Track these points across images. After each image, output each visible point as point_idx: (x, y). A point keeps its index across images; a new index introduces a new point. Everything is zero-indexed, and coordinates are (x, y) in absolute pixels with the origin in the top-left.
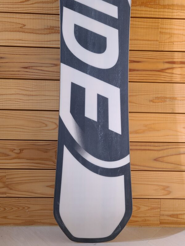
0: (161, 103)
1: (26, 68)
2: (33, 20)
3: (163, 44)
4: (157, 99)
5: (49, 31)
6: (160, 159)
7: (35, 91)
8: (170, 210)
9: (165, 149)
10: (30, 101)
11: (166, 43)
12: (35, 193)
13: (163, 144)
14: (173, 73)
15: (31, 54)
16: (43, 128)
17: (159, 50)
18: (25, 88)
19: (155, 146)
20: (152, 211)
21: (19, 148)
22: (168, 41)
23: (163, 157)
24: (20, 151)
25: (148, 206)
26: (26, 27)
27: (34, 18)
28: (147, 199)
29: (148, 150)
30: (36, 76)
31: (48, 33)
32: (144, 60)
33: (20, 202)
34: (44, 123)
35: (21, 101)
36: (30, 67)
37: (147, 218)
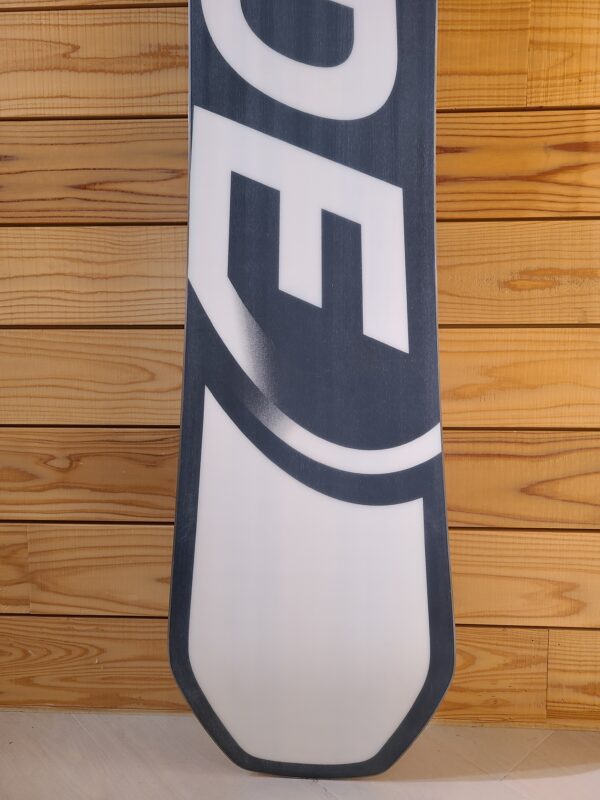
0: (542, 288)
1: (84, 187)
2: (102, 28)
3: (543, 83)
4: (525, 277)
5: (156, 60)
6: (544, 486)
7: (114, 262)
8: (584, 668)
9: (559, 453)
10: (97, 297)
11: (555, 78)
12: (122, 603)
13: (552, 436)
14: (581, 186)
15: (99, 140)
16: (142, 386)
17: (528, 105)
18: (81, 255)
19: (522, 443)
20: (519, 671)
21: (68, 452)
22: (560, 71)
23: (553, 480)
24: (71, 464)
25: (504, 654)
26: (81, 53)
27: (106, 21)
28: (501, 630)
29: (499, 456)
30: (118, 214)
31: (152, 67)
32: (478, 141)
33: (75, 630)
34: (143, 369)
35: (69, 296)
36: (95, 184)
37: (500, 696)
